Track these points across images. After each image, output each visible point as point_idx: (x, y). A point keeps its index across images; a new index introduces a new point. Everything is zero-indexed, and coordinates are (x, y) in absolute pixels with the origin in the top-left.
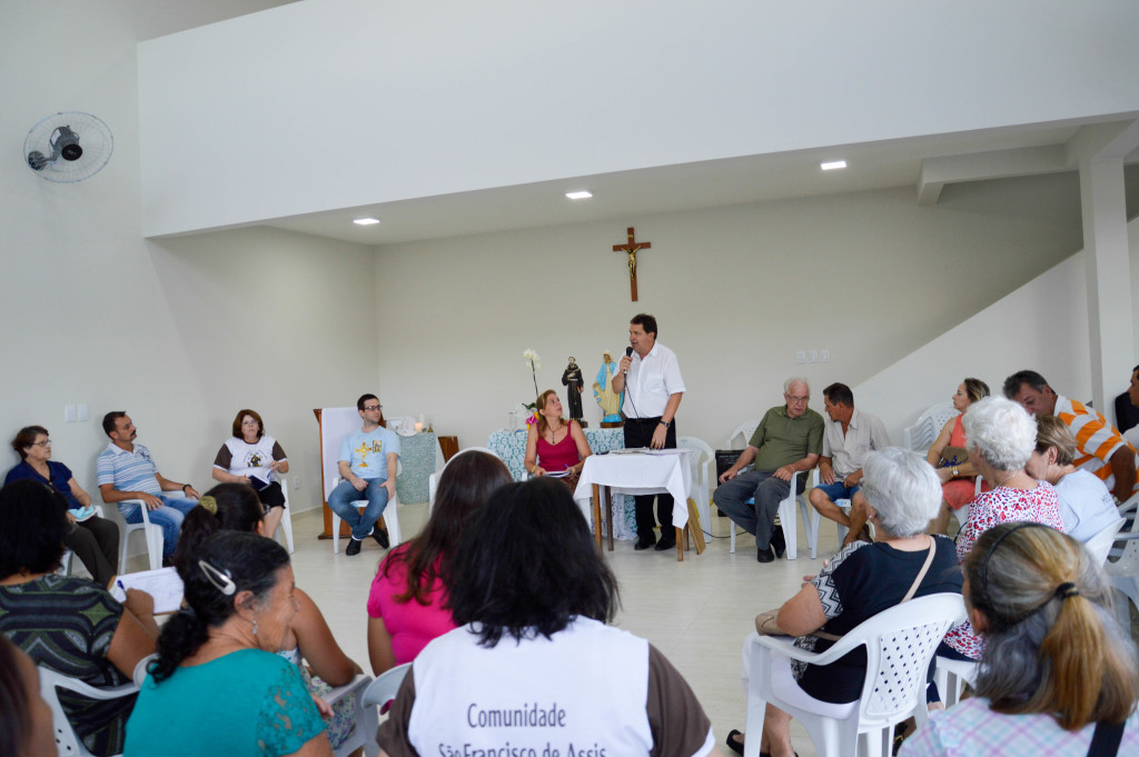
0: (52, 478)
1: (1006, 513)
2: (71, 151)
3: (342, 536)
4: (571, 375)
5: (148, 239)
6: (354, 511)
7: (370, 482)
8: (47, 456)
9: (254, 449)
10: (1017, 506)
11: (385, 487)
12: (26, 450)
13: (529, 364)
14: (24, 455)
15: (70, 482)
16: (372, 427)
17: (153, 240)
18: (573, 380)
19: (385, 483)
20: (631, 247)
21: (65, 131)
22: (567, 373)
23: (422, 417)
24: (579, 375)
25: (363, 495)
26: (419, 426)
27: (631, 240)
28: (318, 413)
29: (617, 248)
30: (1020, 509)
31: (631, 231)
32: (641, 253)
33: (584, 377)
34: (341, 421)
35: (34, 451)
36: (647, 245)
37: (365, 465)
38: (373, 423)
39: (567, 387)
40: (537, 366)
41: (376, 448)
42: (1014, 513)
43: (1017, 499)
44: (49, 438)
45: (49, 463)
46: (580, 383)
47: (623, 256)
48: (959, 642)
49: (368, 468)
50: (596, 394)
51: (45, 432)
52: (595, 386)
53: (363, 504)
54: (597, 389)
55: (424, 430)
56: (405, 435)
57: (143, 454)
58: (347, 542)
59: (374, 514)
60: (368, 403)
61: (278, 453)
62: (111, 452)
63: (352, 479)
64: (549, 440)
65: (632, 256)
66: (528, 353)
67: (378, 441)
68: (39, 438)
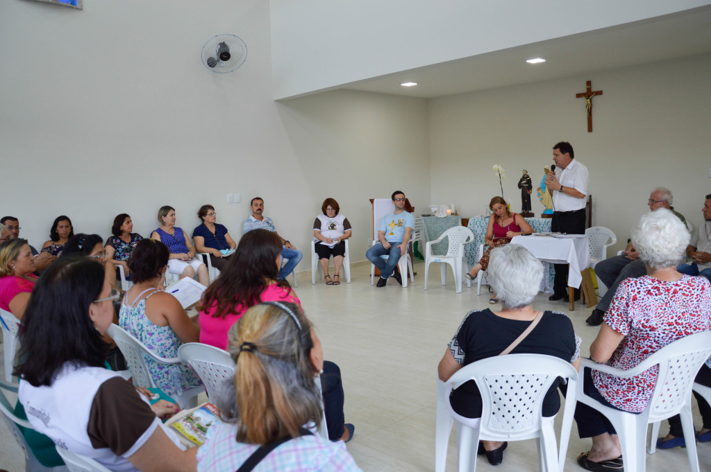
0: (216, 233)
1: (638, 296)
2: (225, 55)
3: (376, 275)
4: (524, 182)
5: (275, 101)
6: (383, 261)
7: (392, 244)
8: (213, 221)
9: (333, 220)
10: (649, 292)
11: (400, 248)
12: (203, 218)
13: (497, 174)
14: (203, 220)
15: (226, 236)
16: (400, 211)
17: (280, 102)
18: (525, 186)
19: (400, 246)
20: (589, 94)
21: (223, 45)
22: (521, 180)
23: (453, 206)
24: (529, 182)
25: (388, 252)
26: (449, 211)
27: (589, 89)
28: (372, 201)
29: (579, 96)
30: (651, 294)
31: (589, 83)
32: (596, 99)
33: (533, 184)
34: (384, 208)
35: (207, 218)
36: (600, 93)
37: (392, 234)
38: (400, 209)
39: (521, 190)
40: (502, 176)
41: (400, 224)
42: (646, 297)
43: (650, 287)
44: (215, 211)
45: (215, 224)
46: (530, 187)
47: (583, 102)
48: (607, 393)
49: (395, 236)
50: (539, 195)
51: (212, 208)
52: (538, 189)
53: (386, 257)
54: (539, 192)
55: (452, 214)
56: (440, 216)
57: (268, 223)
58: (378, 279)
59: (392, 263)
60: (398, 196)
61: (347, 224)
62: (250, 220)
63: (383, 241)
64: (500, 224)
65: (588, 100)
66: (495, 167)
67: (401, 219)
68: (210, 211)
